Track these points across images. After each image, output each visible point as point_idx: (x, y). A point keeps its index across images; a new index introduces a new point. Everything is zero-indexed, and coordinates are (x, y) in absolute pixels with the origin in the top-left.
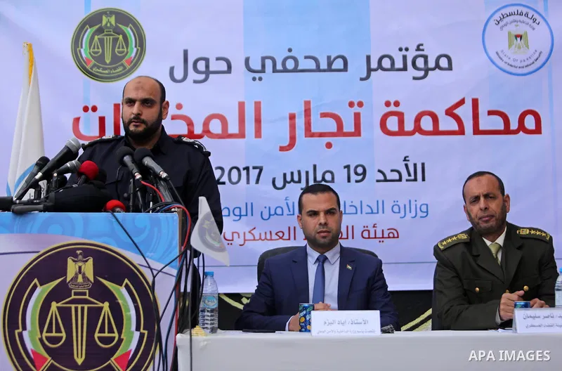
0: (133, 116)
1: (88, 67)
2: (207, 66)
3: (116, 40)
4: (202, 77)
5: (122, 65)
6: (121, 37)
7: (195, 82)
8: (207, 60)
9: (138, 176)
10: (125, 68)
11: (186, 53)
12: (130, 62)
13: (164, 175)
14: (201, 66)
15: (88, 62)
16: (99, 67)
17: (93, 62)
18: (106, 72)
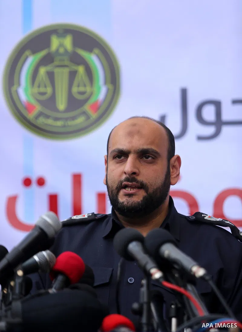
0: (124, 177)
1: (31, 116)
2: (218, 113)
3: (73, 75)
4: (210, 130)
5: (84, 113)
6: (81, 69)
7: (201, 138)
8: (218, 105)
9: (157, 274)
10: (88, 117)
11: (184, 93)
12: (96, 107)
13: (200, 272)
14: (209, 113)
15: (30, 107)
16: (48, 117)
17: (38, 108)
18: (59, 123)
